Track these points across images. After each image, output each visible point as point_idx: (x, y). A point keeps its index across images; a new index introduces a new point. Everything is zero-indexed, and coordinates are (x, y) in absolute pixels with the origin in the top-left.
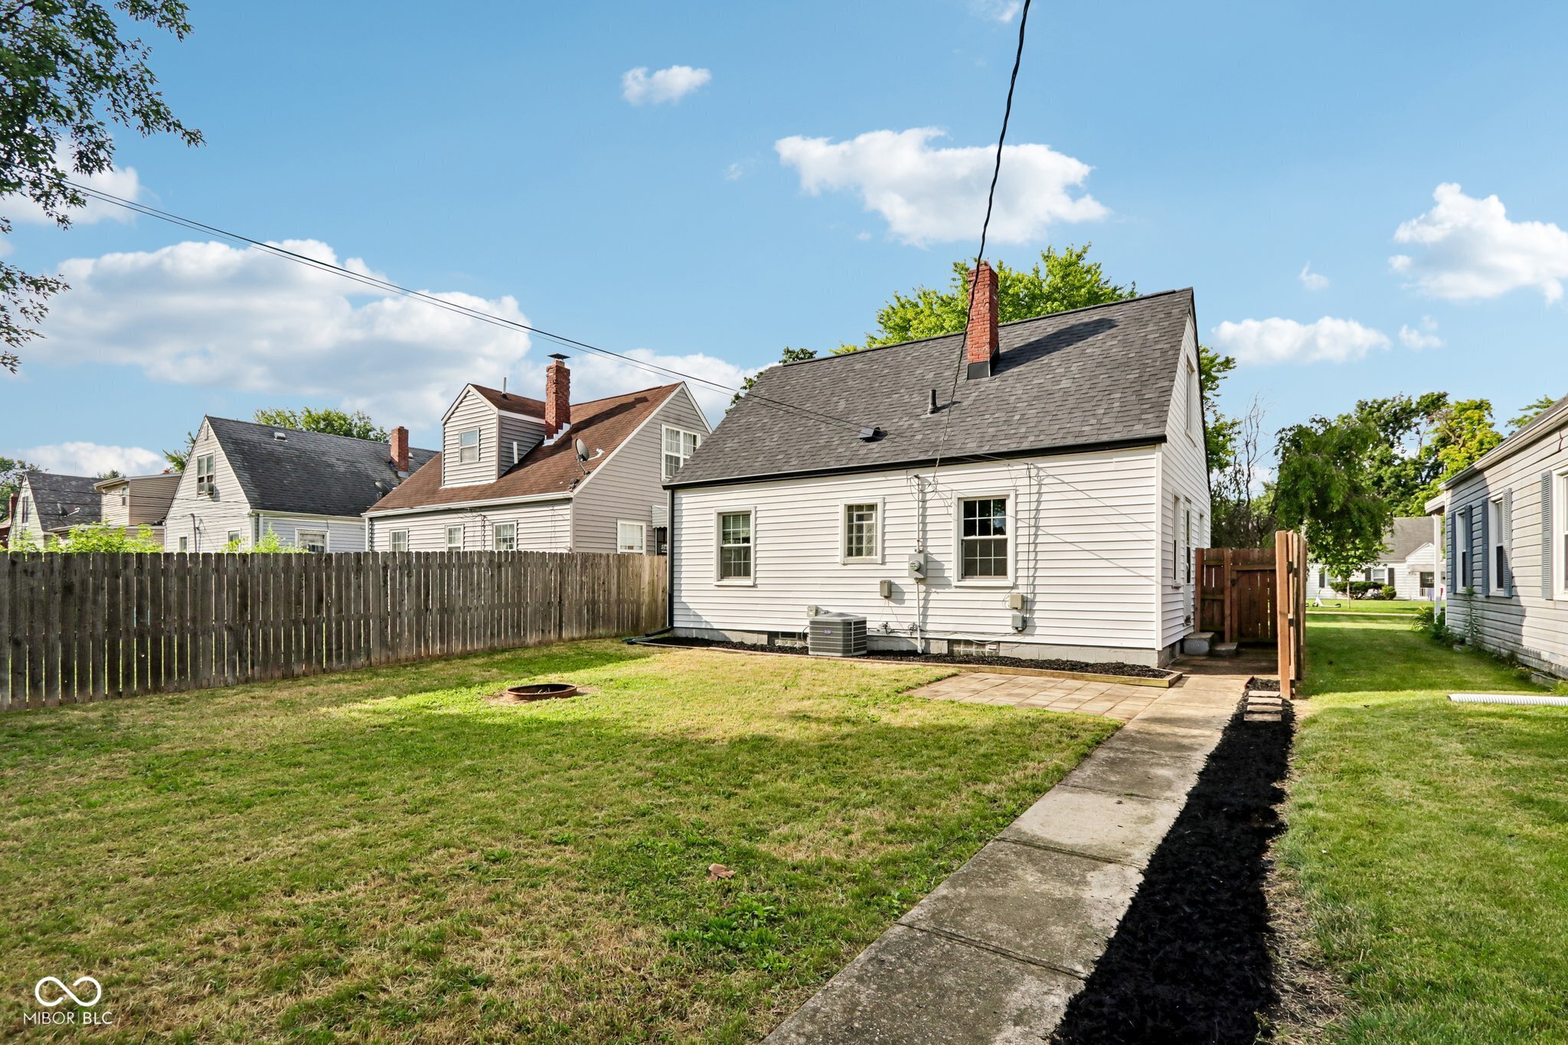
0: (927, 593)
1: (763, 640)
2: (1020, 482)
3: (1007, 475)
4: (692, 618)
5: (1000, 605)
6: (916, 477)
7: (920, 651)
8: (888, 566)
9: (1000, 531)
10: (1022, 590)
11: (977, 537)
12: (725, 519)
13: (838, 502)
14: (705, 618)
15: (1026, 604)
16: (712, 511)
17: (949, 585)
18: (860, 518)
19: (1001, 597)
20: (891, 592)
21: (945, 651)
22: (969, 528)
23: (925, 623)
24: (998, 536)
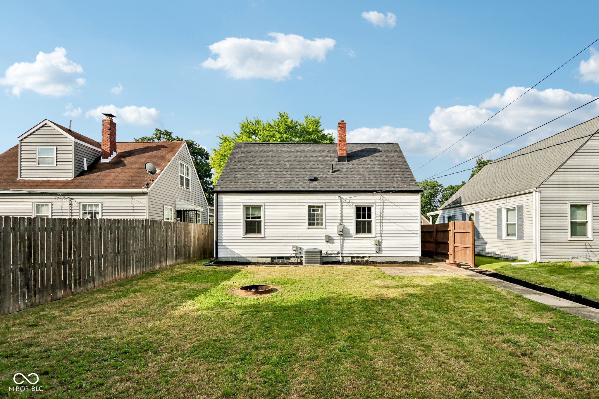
0: (343, 240)
1: (269, 260)
2: (377, 201)
3: (373, 198)
4: (229, 252)
5: (370, 244)
6: (340, 196)
7: (341, 261)
8: (327, 230)
9: (369, 217)
10: (378, 238)
11: (361, 219)
12: (247, 208)
13: (305, 204)
14: (236, 252)
15: (379, 244)
16: (241, 204)
17: (352, 237)
18: (314, 211)
19: (371, 241)
20: (329, 240)
21: (350, 260)
22: (358, 216)
23: (342, 251)
24: (369, 220)
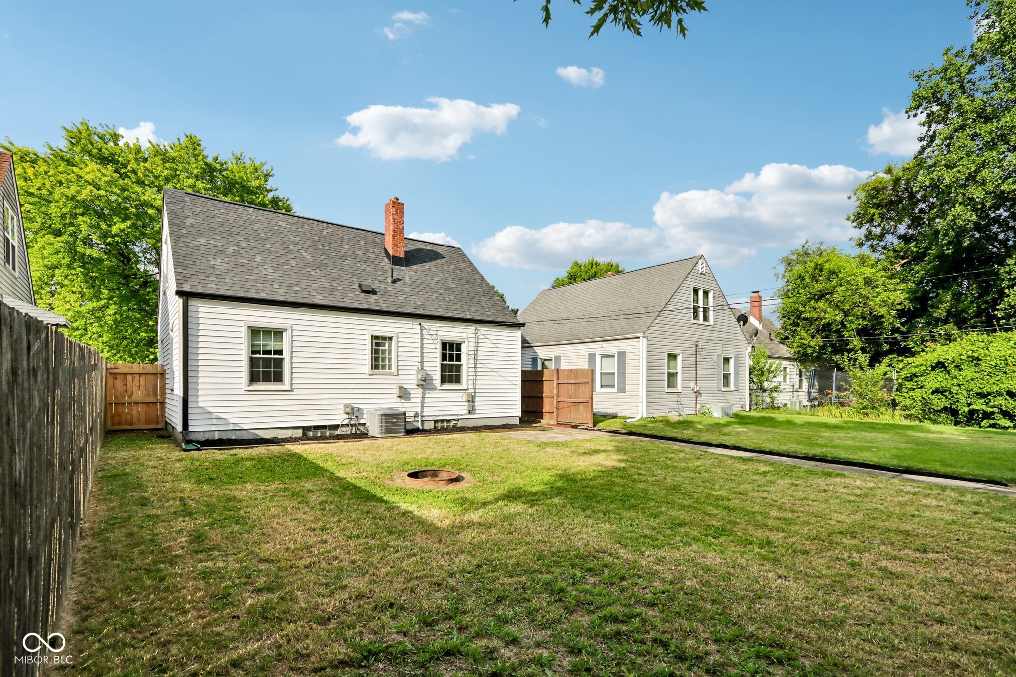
0: (424, 393)
1: (299, 433)
2: (470, 336)
3: (464, 331)
5: (460, 399)
6: (420, 324)
7: (421, 428)
8: (400, 377)
9: (459, 358)
10: (471, 391)
11: (448, 362)
12: (254, 332)
13: (365, 332)
14: (231, 421)
15: (472, 400)
16: (242, 324)
17: (435, 389)
18: (377, 344)
19: (461, 395)
20: (404, 394)
21: (432, 427)
22: (444, 357)
23: (422, 411)
24: (457, 363)
